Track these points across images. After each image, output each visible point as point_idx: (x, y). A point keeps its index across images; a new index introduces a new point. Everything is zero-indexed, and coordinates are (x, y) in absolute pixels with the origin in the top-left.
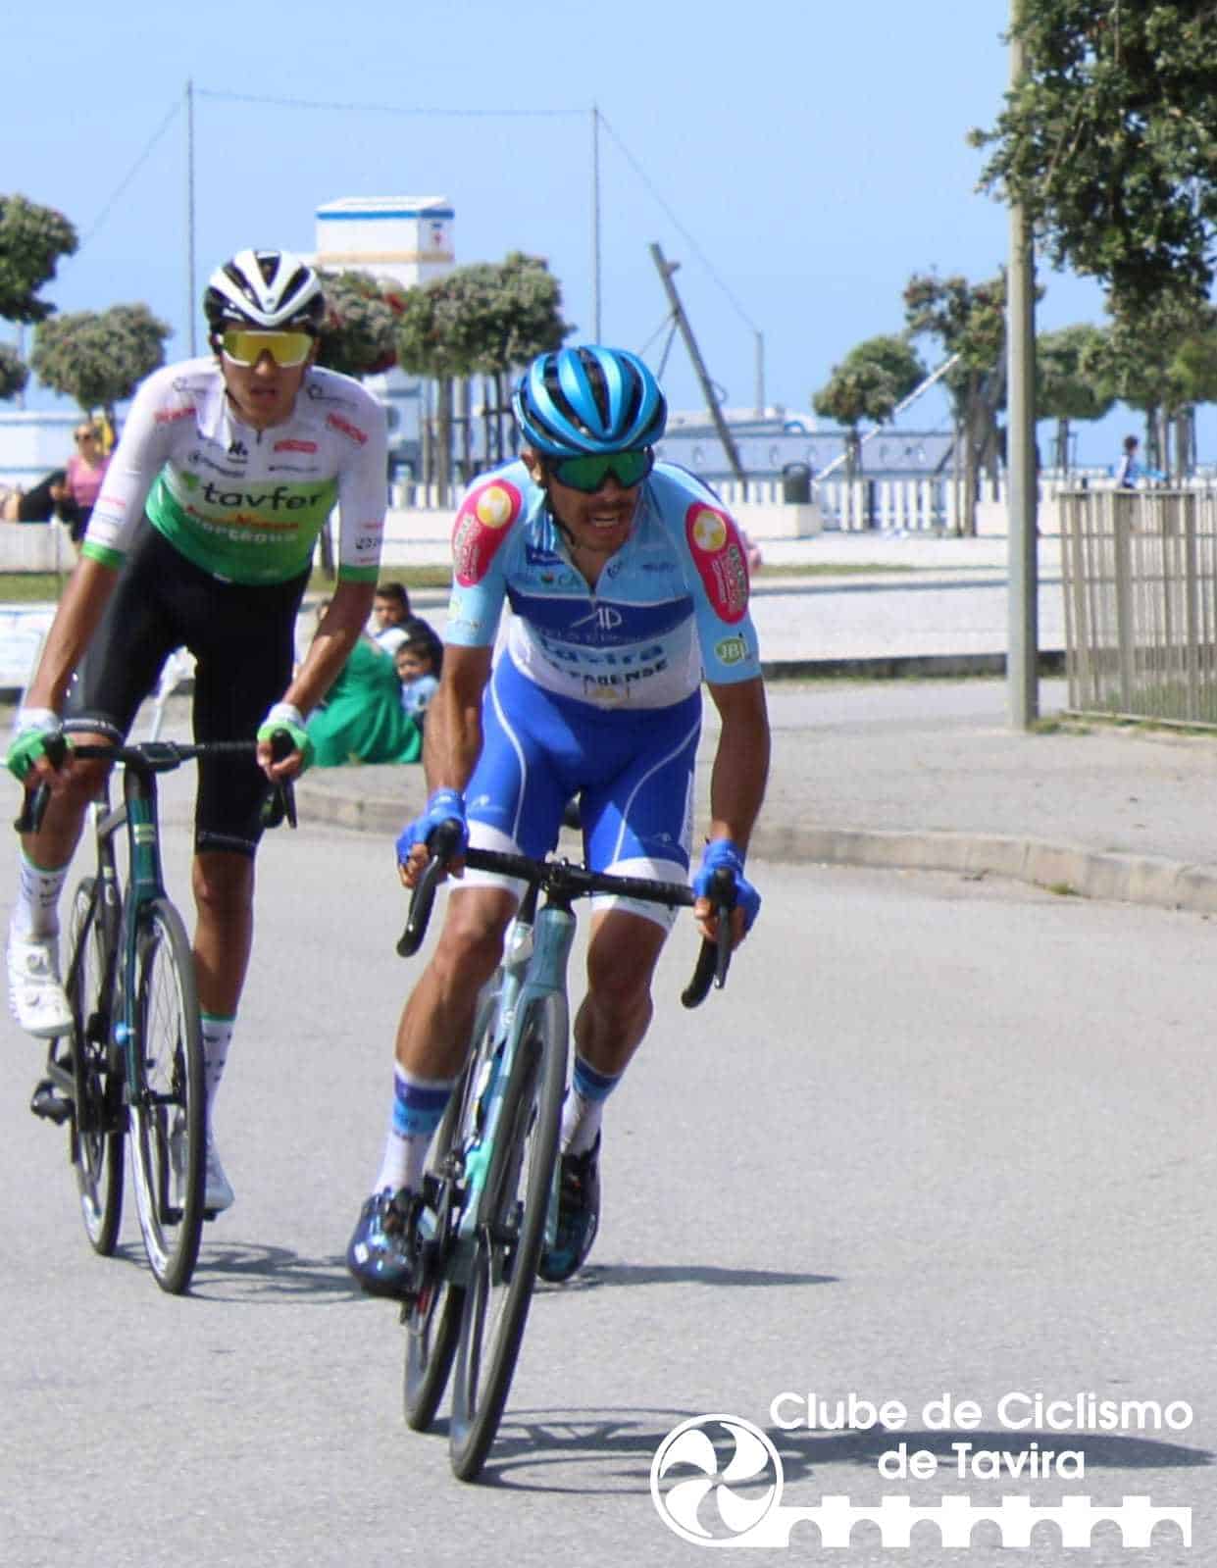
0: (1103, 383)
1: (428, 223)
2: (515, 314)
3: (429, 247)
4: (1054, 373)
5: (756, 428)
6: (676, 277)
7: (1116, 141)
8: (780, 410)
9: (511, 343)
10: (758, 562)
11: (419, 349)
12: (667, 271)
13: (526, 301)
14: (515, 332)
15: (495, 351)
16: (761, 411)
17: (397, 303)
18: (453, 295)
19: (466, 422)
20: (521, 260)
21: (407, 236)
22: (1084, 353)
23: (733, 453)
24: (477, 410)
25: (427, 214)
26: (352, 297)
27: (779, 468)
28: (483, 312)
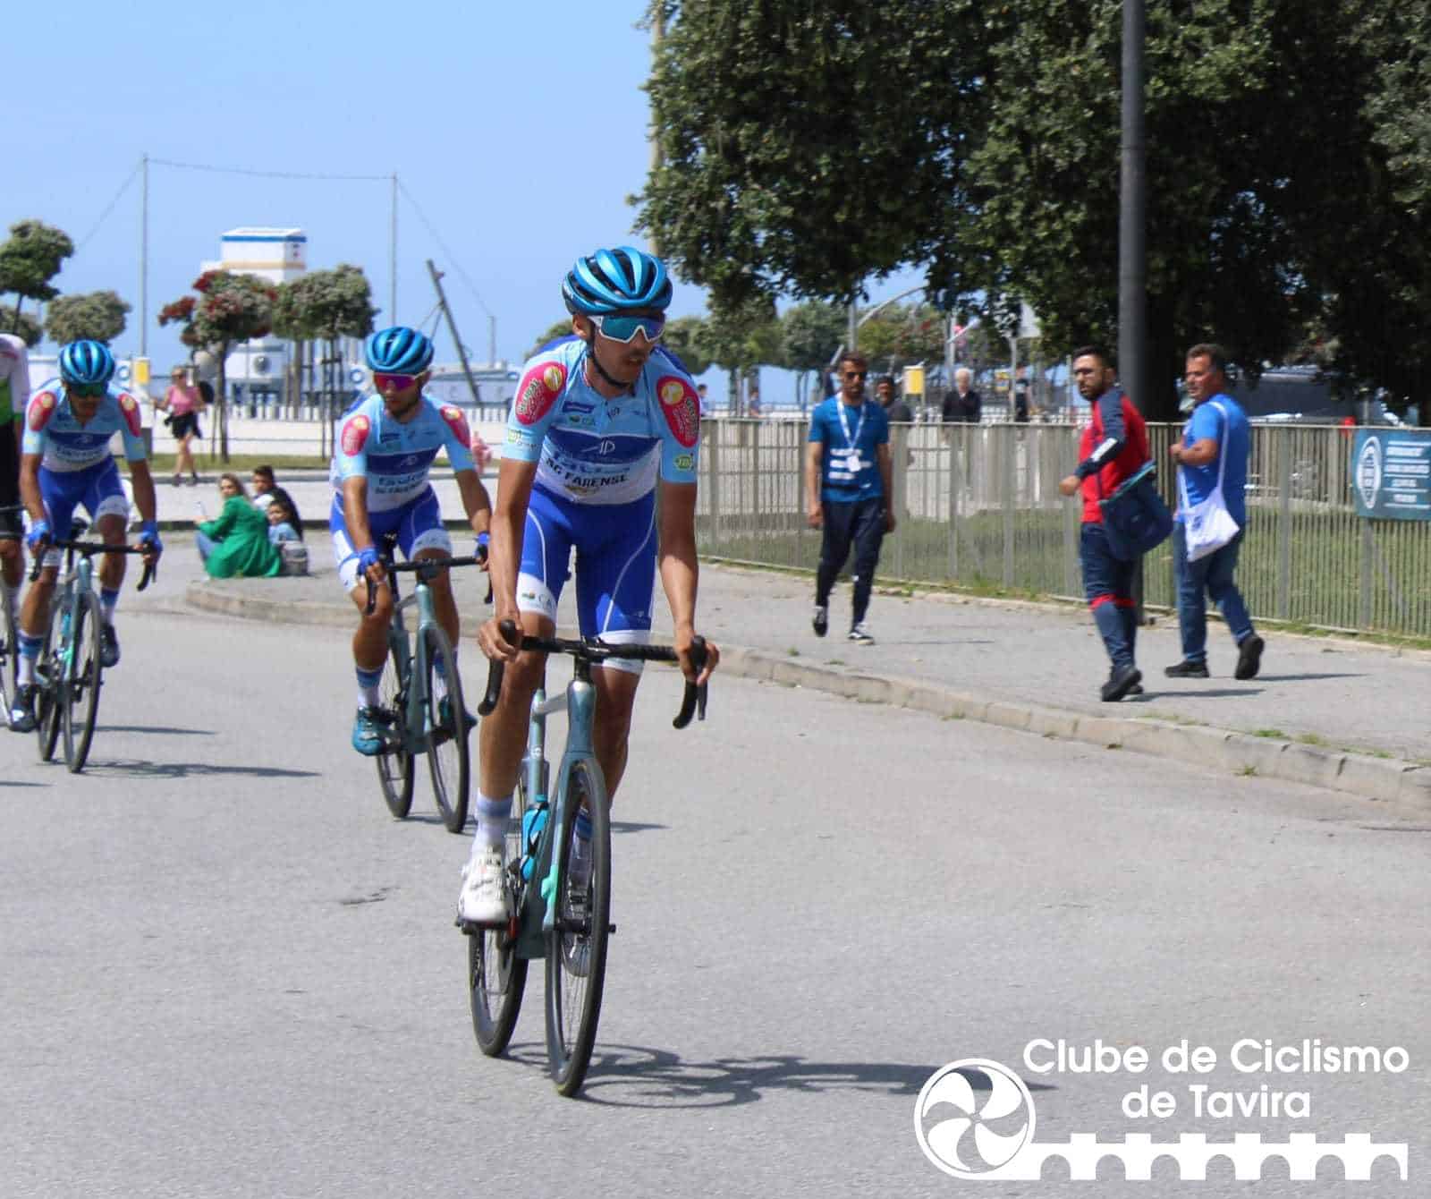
0: (704, 352)
1: (291, 243)
2: (341, 303)
3: (291, 260)
4: (674, 346)
5: (491, 375)
6: (443, 281)
7: (721, 204)
8: (505, 364)
9: (338, 320)
10: (489, 458)
11: (283, 321)
12: (437, 277)
13: (349, 295)
14: (341, 315)
15: (328, 325)
16: (492, 366)
17: (272, 293)
18: (306, 289)
19: (311, 367)
20: (347, 269)
21: (277, 253)
22: (693, 333)
23: (475, 390)
24: (318, 360)
25: (290, 239)
26: (246, 291)
27: (503, 400)
28: (322, 301)
